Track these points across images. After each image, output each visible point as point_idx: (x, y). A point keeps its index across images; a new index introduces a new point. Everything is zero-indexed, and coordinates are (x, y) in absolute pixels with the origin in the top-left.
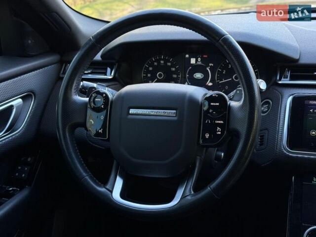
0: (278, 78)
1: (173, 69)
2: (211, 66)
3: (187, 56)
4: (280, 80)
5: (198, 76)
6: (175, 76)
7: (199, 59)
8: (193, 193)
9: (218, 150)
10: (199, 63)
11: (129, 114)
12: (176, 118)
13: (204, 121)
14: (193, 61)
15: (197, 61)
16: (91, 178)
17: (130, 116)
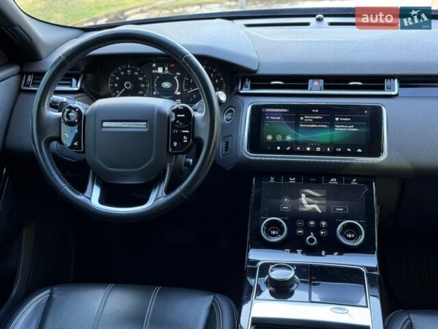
0: (240, 88)
1: (141, 79)
2: (178, 76)
3: (154, 65)
4: (241, 89)
5: (166, 85)
6: (143, 86)
7: (166, 68)
8: (165, 195)
9: (187, 157)
10: (167, 72)
11: (102, 127)
12: (147, 130)
13: (172, 131)
14: (160, 70)
15: (164, 70)
16: (69, 187)
17: (103, 129)
